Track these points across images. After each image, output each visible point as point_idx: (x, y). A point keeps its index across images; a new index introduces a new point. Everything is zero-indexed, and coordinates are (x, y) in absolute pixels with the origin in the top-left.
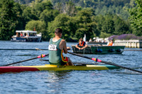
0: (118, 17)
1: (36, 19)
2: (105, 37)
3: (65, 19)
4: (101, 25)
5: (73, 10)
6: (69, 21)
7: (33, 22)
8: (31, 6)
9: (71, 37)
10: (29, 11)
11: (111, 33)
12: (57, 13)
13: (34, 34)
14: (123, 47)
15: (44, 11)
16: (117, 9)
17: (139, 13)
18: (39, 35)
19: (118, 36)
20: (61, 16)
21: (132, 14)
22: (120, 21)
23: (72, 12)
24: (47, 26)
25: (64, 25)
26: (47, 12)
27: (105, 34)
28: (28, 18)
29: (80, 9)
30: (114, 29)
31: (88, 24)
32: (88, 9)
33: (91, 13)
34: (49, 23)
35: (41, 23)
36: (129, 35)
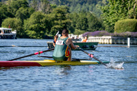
0: (91, 15)
1: (12, 16)
2: (79, 34)
3: (40, 17)
4: (75, 23)
5: (48, 8)
6: (44, 19)
7: (9, 19)
8: (7, 4)
9: (46, 34)
10: (5, 9)
11: (85, 29)
12: (33, 11)
13: (8, 32)
14: (97, 43)
15: (20, 9)
16: (90, 7)
17: (111, 11)
18: (14, 32)
19: (91, 33)
20: (37, 13)
21: (105, 11)
22: (93, 18)
23: (47, 10)
24: (23, 24)
25: (39, 22)
26: (23, 10)
27: (79, 31)
28: (4, 15)
29: (55, 7)
30: (88, 26)
31: (63, 22)
32: (62, 7)
33: (65, 11)
34: (25, 20)
35: (17, 20)
36: (102, 32)
